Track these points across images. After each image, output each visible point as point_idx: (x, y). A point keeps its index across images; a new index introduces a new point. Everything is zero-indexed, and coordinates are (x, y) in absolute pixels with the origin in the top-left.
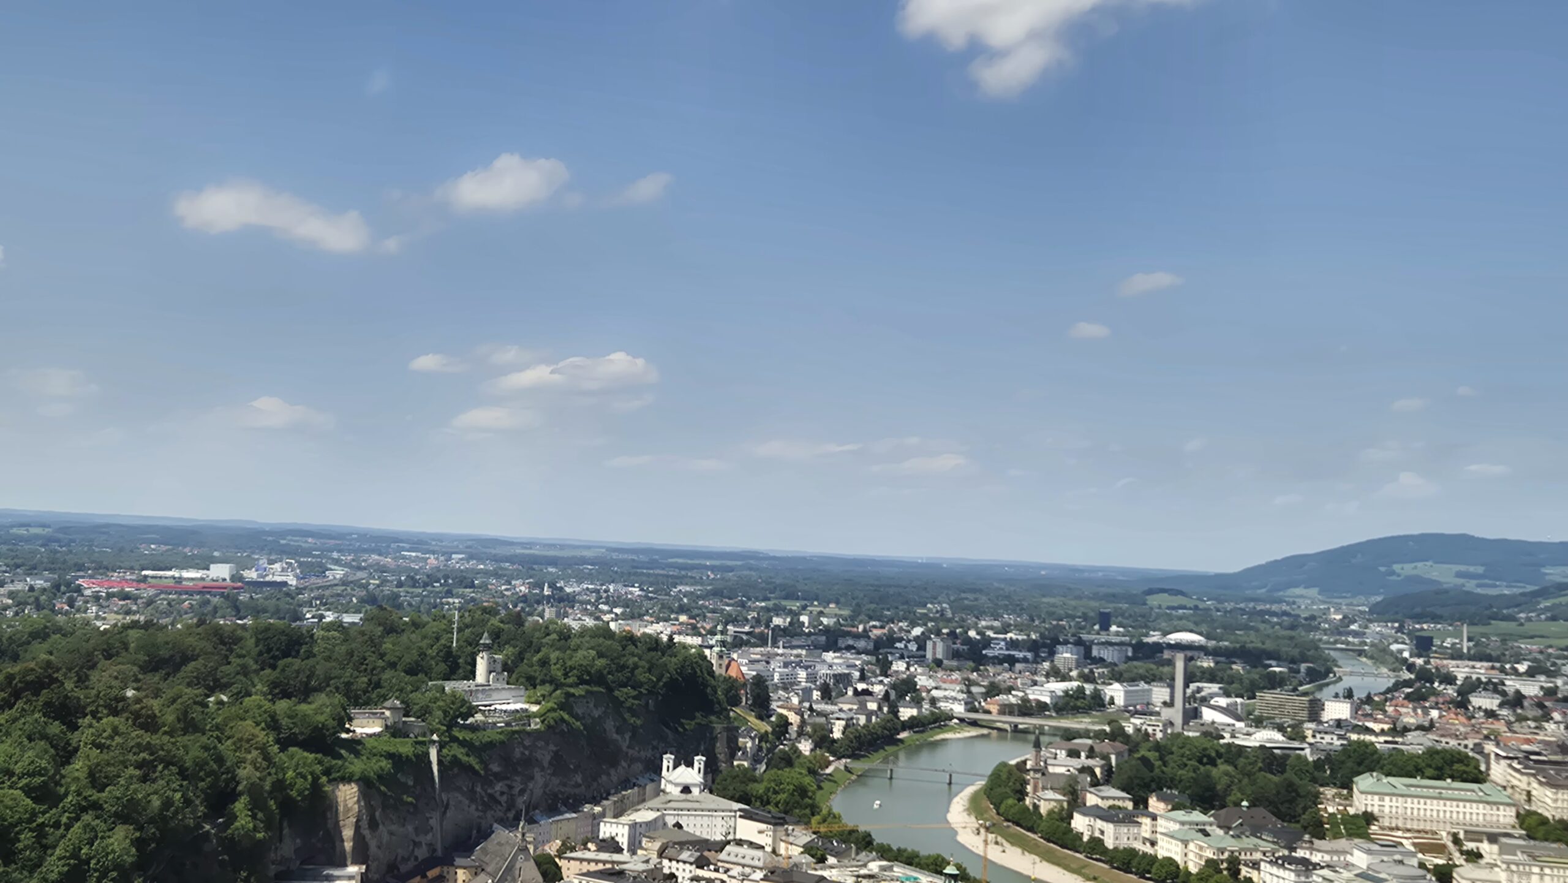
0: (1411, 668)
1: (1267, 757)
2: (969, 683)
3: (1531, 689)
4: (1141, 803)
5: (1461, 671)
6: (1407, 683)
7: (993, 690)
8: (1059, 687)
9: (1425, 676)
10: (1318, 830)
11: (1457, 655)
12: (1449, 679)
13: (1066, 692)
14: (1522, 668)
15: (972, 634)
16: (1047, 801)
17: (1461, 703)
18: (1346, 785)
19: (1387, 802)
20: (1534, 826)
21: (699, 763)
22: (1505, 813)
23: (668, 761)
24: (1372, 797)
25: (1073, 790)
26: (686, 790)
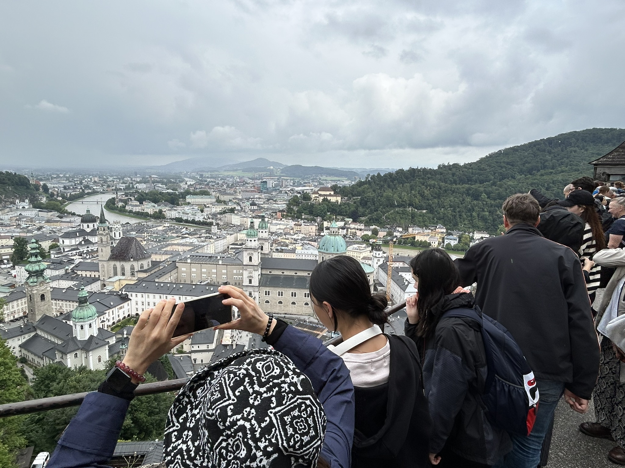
0: (199, 180)
1: (169, 194)
2: (102, 186)
3: (220, 182)
4: (141, 203)
5: (208, 180)
6: (198, 182)
7: (109, 186)
8: (124, 185)
9: (201, 181)
10: (178, 205)
11: (208, 178)
12: (206, 181)
13: (126, 186)
14: (219, 179)
15: (104, 177)
16: (120, 204)
17: (208, 184)
18: (185, 198)
19: (192, 200)
20: (219, 201)
21: (27, 201)
22: (214, 200)
23: (17, 201)
24: (189, 199)
25: (126, 202)
26: (24, 207)
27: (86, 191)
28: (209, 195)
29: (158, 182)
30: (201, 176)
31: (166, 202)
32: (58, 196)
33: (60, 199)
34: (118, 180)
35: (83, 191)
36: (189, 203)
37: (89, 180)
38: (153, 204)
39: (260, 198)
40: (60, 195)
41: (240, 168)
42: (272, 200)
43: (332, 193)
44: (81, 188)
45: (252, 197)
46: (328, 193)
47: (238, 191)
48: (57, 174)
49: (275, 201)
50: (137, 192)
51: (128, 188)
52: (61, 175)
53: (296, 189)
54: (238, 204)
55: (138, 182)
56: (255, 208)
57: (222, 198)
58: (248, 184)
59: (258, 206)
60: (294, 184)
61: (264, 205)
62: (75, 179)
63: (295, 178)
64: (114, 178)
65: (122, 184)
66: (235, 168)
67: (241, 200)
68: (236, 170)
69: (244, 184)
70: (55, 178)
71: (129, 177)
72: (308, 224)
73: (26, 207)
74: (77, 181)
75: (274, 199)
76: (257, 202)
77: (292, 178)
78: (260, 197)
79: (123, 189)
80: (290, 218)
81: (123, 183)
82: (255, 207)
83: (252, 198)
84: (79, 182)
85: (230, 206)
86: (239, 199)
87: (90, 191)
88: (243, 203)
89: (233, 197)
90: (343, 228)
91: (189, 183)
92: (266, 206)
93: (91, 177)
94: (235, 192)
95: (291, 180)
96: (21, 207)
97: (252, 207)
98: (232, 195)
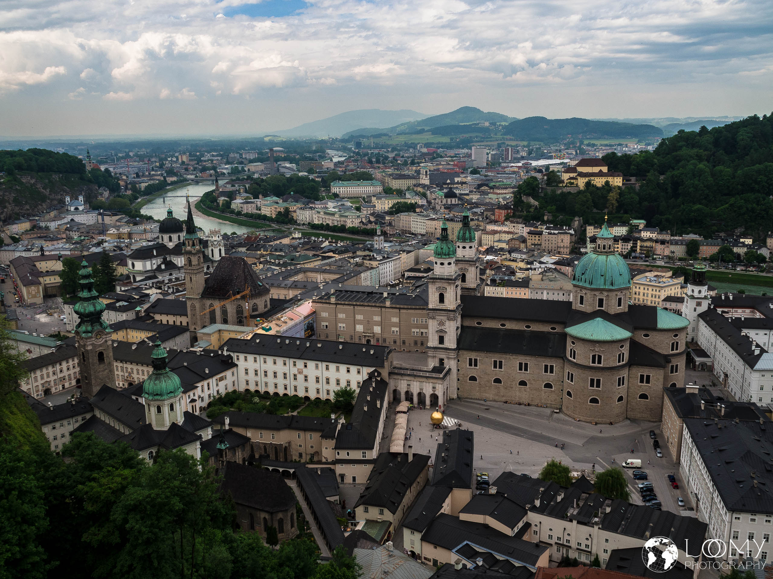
0: (354, 152)
1: (302, 179)
2: (195, 169)
4: (256, 197)
5: (370, 152)
6: (353, 157)
7: (204, 170)
8: (229, 167)
9: (358, 154)
10: (317, 199)
11: (369, 148)
12: (366, 154)
13: (232, 168)
15: (198, 154)
16: (223, 200)
18: (327, 187)
19: (341, 189)
20: (388, 192)
21: (81, 198)
22: (379, 189)
23: (68, 199)
24: (336, 188)
25: (231, 196)
26: (77, 209)
27: (170, 179)
28: (371, 179)
29: (285, 159)
30: (358, 145)
31: (298, 195)
32: (126, 188)
33: (129, 192)
34: (219, 158)
35: (165, 178)
36: (336, 196)
37: (175, 159)
38: (275, 198)
39: (465, 183)
40: (129, 186)
41: (426, 128)
42: (487, 185)
43: (605, 169)
44: (162, 175)
45: (448, 181)
46: (596, 170)
47: (423, 171)
48: (126, 152)
49: (491, 188)
50: (249, 178)
51: (235, 171)
52: (131, 154)
53: (534, 163)
54: (424, 195)
55: (251, 161)
56: (453, 202)
57: (395, 184)
58: (441, 157)
59: (460, 199)
60: (530, 153)
61: (471, 196)
62: (153, 160)
63: (532, 143)
64: (213, 156)
65: (226, 164)
66: (419, 128)
67: (428, 187)
68: (422, 131)
69: (434, 158)
70: (122, 158)
71: (238, 153)
72: (556, 232)
73: (81, 208)
74: (156, 162)
75: (492, 184)
76: (457, 192)
77: (525, 143)
78: (464, 180)
79: (228, 173)
80: (520, 220)
81: (228, 163)
82: (453, 200)
83: (448, 184)
84: (158, 164)
85: (410, 199)
86: (424, 186)
87: (175, 179)
88: (431, 193)
89: (413, 182)
90: (625, 239)
91: (335, 160)
92: (475, 198)
93: (177, 154)
94: (418, 172)
95: (524, 146)
96: (72, 209)
97: (449, 200)
98: (413, 177)
